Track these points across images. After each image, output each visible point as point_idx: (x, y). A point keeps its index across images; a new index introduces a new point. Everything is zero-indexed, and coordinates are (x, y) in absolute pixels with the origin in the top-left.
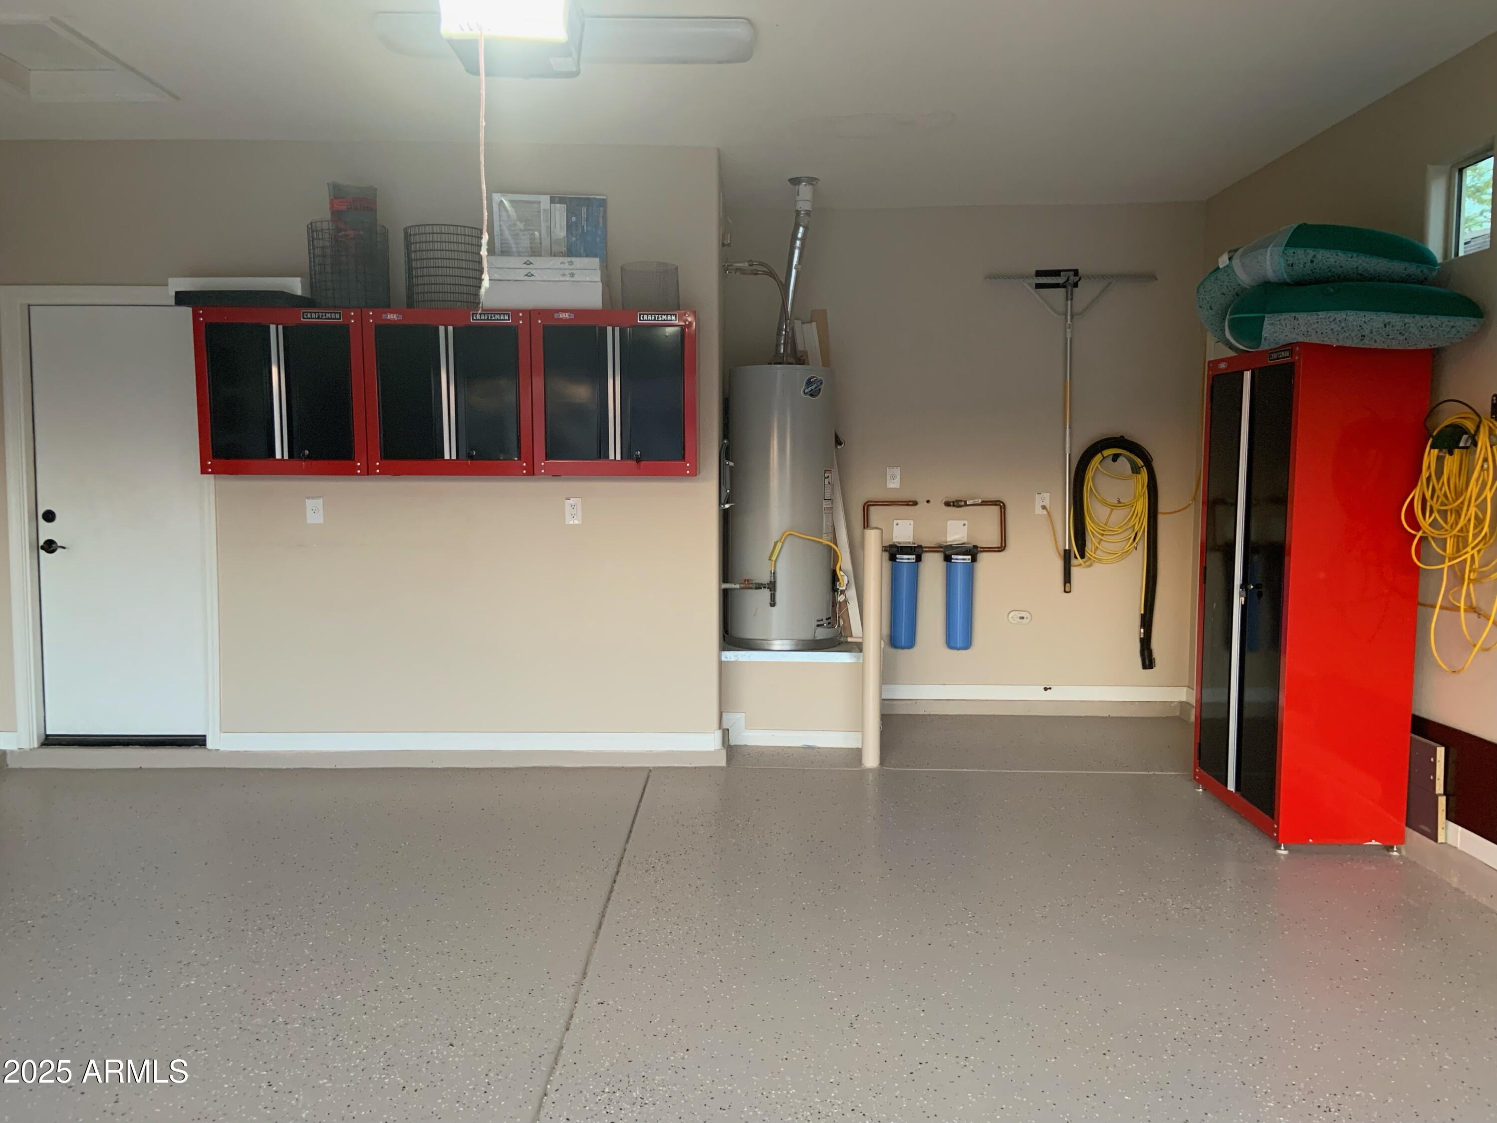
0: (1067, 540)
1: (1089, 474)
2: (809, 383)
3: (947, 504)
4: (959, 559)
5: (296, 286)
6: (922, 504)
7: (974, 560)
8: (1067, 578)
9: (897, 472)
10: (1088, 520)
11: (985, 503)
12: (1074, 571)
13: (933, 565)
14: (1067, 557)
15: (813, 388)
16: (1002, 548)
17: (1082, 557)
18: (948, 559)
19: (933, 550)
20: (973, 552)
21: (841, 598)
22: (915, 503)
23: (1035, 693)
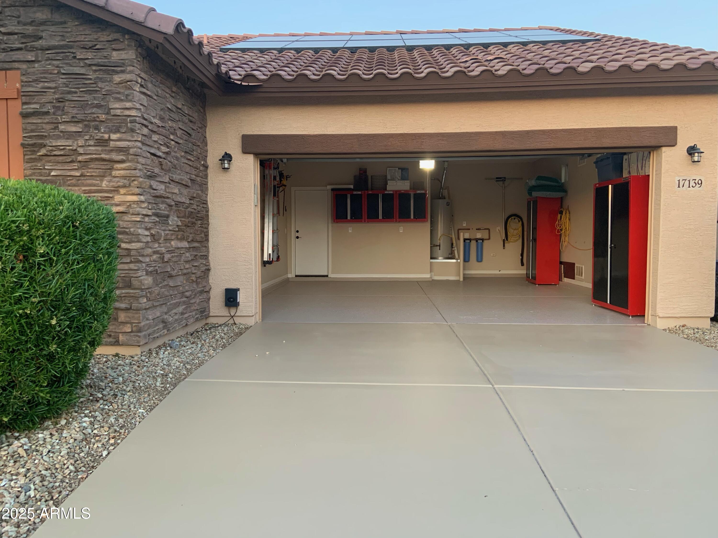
0: (504, 237)
1: (508, 222)
2: (447, 203)
3: (477, 229)
4: (479, 241)
5: (352, 187)
6: (471, 230)
7: (483, 241)
8: (504, 246)
9: (465, 222)
10: (508, 233)
11: (485, 229)
12: (506, 244)
13: (473, 243)
14: (504, 241)
15: (448, 204)
16: (489, 239)
17: (507, 240)
18: (477, 241)
19: (474, 240)
20: (483, 240)
21: (453, 249)
22: (469, 229)
23: (497, 272)
